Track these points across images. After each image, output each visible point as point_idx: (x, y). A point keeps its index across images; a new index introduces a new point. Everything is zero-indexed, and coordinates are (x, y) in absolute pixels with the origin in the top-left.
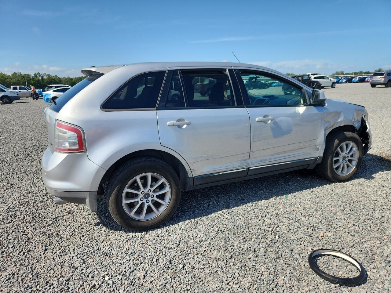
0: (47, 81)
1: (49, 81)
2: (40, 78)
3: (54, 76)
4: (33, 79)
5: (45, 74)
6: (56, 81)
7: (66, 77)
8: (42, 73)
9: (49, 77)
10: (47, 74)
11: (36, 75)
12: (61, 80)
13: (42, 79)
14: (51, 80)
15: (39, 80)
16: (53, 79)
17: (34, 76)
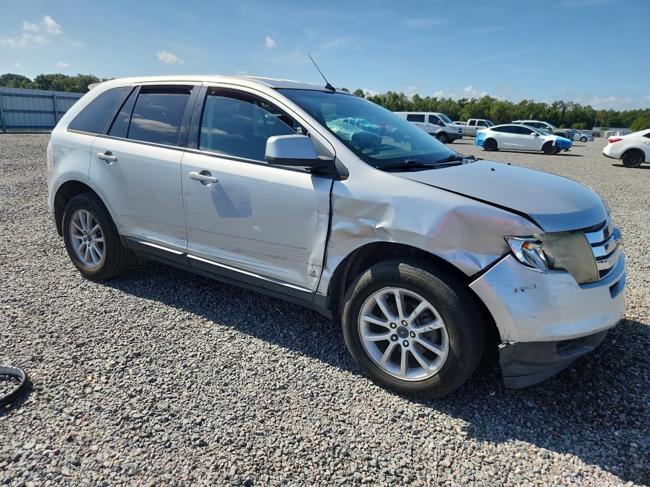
0: (571, 116)
1: (573, 115)
2: (561, 110)
3: (585, 107)
4: (549, 110)
5: (572, 103)
6: (585, 116)
7: (607, 110)
8: (566, 102)
9: (576, 108)
10: (574, 104)
11: (555, 105)
12: (597, 114)
13: (563, 112)
14: (577, 114)
15: (557, 114)
16: (582, 113)
17: (552, 106)
